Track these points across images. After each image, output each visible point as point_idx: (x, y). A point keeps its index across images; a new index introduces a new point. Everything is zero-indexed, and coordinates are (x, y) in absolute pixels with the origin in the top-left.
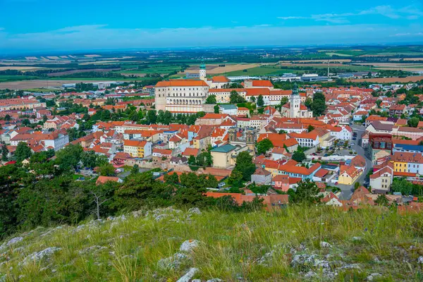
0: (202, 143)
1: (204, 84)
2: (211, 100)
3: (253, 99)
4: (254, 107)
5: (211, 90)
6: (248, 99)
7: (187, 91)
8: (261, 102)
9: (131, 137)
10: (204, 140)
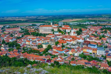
0: (44, 42)
1: (51, 26)
2: (53, 30)
3: (63, 30)
4: (64, 32)
5: (53, 28)
6: (62, 30)
7: (47, 28)
8: (65, 31)
9: (29, 40)
10: (45, 41)
